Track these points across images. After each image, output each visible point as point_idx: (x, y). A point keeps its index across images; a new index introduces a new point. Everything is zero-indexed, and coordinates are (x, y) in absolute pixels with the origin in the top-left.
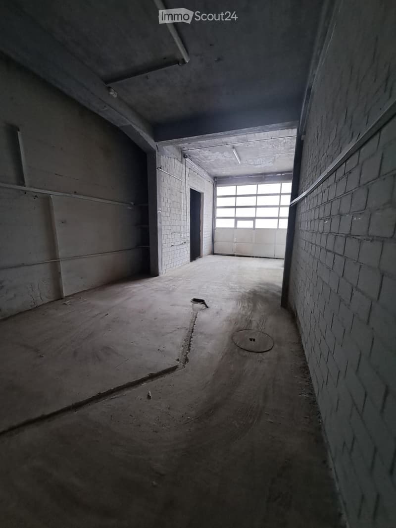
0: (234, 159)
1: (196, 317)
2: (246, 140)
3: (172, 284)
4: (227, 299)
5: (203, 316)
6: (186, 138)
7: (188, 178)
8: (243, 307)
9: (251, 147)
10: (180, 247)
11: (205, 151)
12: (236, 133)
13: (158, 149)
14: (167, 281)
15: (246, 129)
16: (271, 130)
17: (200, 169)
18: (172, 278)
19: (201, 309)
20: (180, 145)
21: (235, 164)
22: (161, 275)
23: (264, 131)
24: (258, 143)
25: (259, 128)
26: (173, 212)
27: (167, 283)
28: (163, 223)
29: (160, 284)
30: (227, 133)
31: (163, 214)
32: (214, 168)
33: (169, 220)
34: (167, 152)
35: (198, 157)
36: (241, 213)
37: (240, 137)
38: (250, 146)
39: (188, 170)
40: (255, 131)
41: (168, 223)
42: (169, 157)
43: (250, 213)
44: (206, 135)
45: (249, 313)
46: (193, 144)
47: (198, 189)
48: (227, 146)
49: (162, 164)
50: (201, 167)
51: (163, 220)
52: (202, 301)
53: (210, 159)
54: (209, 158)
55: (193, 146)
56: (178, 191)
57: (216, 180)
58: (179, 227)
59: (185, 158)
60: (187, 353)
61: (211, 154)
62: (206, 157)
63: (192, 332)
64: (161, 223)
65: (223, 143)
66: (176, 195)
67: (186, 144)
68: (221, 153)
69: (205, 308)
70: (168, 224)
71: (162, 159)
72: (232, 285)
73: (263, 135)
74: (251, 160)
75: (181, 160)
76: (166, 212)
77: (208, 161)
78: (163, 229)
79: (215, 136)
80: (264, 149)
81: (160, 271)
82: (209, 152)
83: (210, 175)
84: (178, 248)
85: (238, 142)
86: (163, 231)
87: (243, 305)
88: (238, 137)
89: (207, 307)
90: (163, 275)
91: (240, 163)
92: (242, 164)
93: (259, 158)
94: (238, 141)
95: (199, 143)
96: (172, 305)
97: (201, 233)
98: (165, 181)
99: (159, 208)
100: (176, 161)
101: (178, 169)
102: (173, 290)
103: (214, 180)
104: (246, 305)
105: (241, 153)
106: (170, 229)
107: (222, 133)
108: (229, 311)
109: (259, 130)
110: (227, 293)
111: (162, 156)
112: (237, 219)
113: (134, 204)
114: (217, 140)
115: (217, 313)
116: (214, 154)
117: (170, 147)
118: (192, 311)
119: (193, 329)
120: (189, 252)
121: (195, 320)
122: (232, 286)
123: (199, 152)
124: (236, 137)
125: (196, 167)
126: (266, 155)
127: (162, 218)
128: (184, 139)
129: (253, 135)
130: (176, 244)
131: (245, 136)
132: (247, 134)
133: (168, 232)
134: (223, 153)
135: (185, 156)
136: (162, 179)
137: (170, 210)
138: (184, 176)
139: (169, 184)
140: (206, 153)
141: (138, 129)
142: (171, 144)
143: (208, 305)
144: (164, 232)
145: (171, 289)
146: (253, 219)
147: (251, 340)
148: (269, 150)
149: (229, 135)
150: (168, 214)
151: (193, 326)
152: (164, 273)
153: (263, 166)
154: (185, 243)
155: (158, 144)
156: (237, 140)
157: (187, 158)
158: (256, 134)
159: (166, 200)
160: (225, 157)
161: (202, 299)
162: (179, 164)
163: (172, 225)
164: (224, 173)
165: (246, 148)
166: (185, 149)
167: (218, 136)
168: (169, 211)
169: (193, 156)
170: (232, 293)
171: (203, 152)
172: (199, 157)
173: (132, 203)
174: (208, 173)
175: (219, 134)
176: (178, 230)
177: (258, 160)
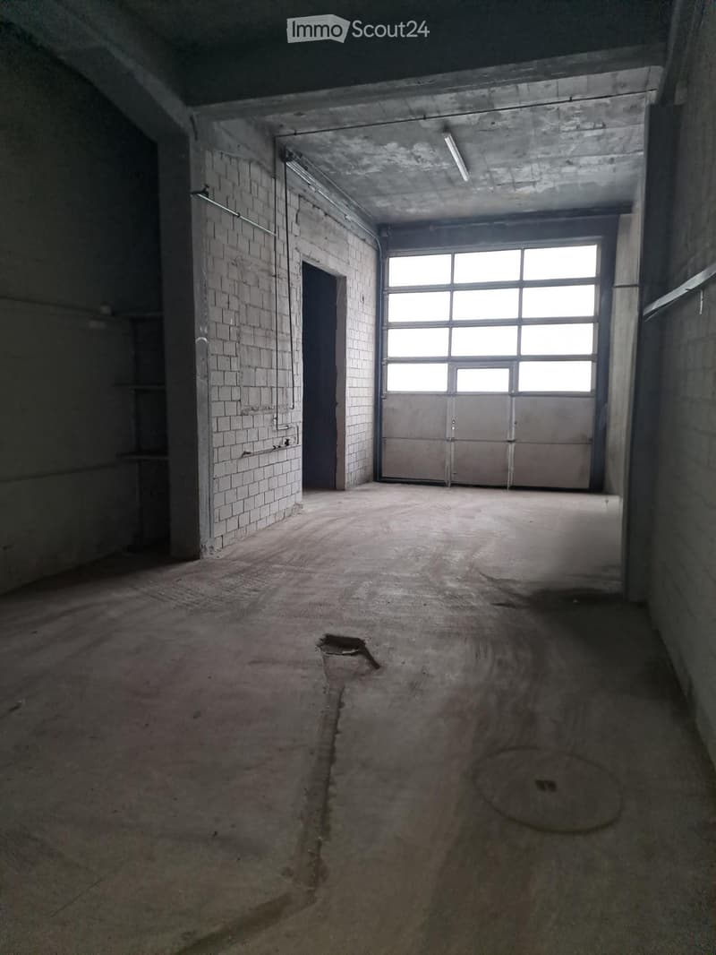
0: (445, 165)
1: (341, 705)
2: (487, 107)
3: (248, 587)
4: (442, 635)
5: (366, 700)
6: (292, 96)
7: (295, 229)
8: (500, 662)
9: (506, 128)
10: (273, 458)
11: (350, 137)
12: (459, 81)
13: (194, 127)
14: (230, 576)
15: (491, 69)
16: (572, 72)
17: (333, 198)
18: (244, 564)
19: (357, 675)
20: (270, 118)
21: (451, 181)
22: (206, 555)
23: (549, 75)
24: (526, 113)
25: (534, 65)
26: (246, 341)
27: (231, 581)
28: (215, 377)
29: (205, 588)
30: (427, 80)
31: (215, 348)
32: (380, 194)
33: (235, 366)
34: (227, 139)
35: (326, 158)
36: (469, 343)
37: (468, 94)
38: (499, 124)
39: (294, 200)
40: (519, 75)
41: (231, 379)
42: (231, 158)
43: (501, 342)
44: (359, 87)
45: (523, 686)
46: (312, 114)
47: (331, 264)
48: (424, 123)
49: (211, 180)
50: (337, 191)
51: (213, 365)
52: (356, 646)
53: (368, 166)
54: (366, 161)
55: (312, 123)
56: (263, 270)
57: (385, 235)
58: (265, 392)
59: (285, 160)
60: (320, 844)
61: (370, 147)
62: (355, 159)
63: (332, 760)
64: (207, 377)
65: (411, 112)
66: (257, 283)
67: (289, 115)
68: (404, 146)
69: (367, 667)
70: (233, 382)
71: (208, 162)
72: (451, 585)
73: (543, 89)
74: (501, 171)
75: (270, 168)
76: (224, 341)
77: (361, 173)
78: (214, 397)
79: (388, 92)
80: (545, 133)
81: (205, 540)
82: (366, 143)
83: (364, 216)
84: (264, 460)
85: (463, 110)
86: (213, 405)
87: (499, 656)
88: (461, 93)
89: (376, 665)
90: (214, 556)
91: (465, 178)
92: (473, 182)
93: (529, 162)
94: (461, 108)
95: (331, 113)
96: (254, 662)
97: (337, 409)
98: (221, 238)
99: (200, 329)
100: (255, 170)
101: (262, 194)
102: (255, 607)
103: (379, 233)
104: (509, 656)
105: (469, 147)
106: (236, 396)
107: (413, 83)
108: (454, 677)
109: (535, 73)
110: (438, 614)
111: (208, 154)
112: (456, 363)
113: (114, 314)
114: (392, 105)
115: (413, 686)
116: (380, 150)
117: (237, 125)
118: (323, 682)
119: (333, 750)
120: (300, 473)
121: (338, 715)
122: (453, 590)
123: (332, 140)
124: (454, 95)
125: (321, 193)
126: (552, 155)
127: (212, 360)
128: (285, 97)
129: (510, 89)
130: (259, 447)
131: (485, 92)
132: (494, 85)
133: (232, 409)
134: (410, 146)
135: (283, 155)
136: (210, 230)
137: (238, 335)
138: (280, 220)
139: (232, 247)
140: (356, 145)
141: (130, 64)
142: (242, 114)
143: (378, 657)
144: (216, 409)
145: (246, 605)
146: (510, 363)
147: (542, 785)
148: (562, 136)
149: (434, 89)
150: (230, 348)
151: (334, 739)
152: (218, 547)
153: (540, 189)
154: (287, 443)
155: (194, 114)
156: (457, 105)
157: (290, 160)
158: (523, 86)
159: (222, 300)
160: (417, 158)
161: (354, 636)
162: (266, 180)
163: (243, 383)
164: (412, 211)
165: (490, 130)
166: (285, 131)
167: (399, 90)
168: (234, 337)
169: (311, 154)
170: (456, 614)
171: (346, 141)
172: (333, 158)
173: (105, 310)
174: (358, 211)
175: (402, 83)
176: (265, 402)
177: (526, 169)
